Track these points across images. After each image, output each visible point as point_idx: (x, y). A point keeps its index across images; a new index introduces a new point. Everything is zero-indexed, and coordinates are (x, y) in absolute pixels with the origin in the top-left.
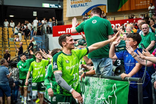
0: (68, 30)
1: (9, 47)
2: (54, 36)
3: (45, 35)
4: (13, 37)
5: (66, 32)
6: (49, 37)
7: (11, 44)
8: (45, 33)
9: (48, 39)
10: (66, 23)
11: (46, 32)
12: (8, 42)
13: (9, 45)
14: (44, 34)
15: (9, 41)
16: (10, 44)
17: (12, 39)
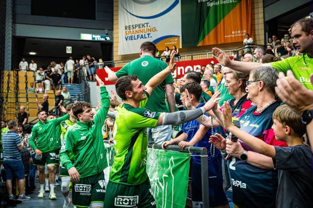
1: (27, 101)
3: (85, 83)
4: (34, 86)
6: (90, 86)
7: (30, 98)
9: (89, 89)
10: (117, 64)
11: (86, 79)
13: (27, 99)
14: (83, 81)
15: (28, 92)
16: (28, 97)
17: (33, 89)
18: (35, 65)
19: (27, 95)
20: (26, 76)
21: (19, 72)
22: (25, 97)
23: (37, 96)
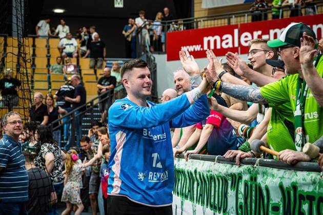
0: (209, 42)
1: (50, 87)
2: (169, 59)
3: (147, 56)
4: (61, 63)
5: (202, 47)
6: (156, 61)
7: (53, 81)
8: (147, 52)
9: (156, 66)
10: (202, 22)
11: (148, 49)
12: (48, 75)
13: (50, 84)
14: (143, 53)
15: (51, 73)
16: (51, 80)
17: (59, 67)
18: (67, 28)
19: (49, 78)
20: (48, 47)
21: (37, 40)
22: (46, 80)
23: (66, 79)
